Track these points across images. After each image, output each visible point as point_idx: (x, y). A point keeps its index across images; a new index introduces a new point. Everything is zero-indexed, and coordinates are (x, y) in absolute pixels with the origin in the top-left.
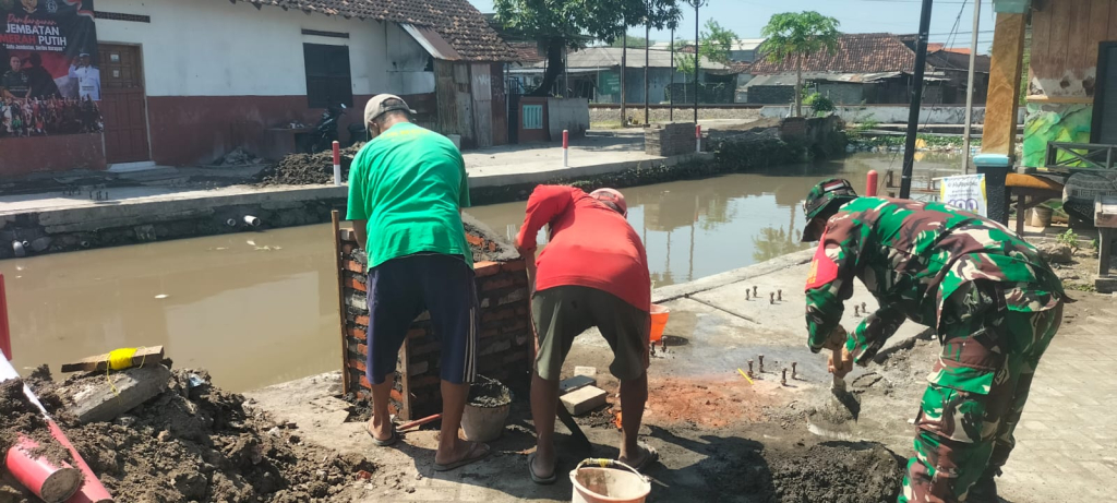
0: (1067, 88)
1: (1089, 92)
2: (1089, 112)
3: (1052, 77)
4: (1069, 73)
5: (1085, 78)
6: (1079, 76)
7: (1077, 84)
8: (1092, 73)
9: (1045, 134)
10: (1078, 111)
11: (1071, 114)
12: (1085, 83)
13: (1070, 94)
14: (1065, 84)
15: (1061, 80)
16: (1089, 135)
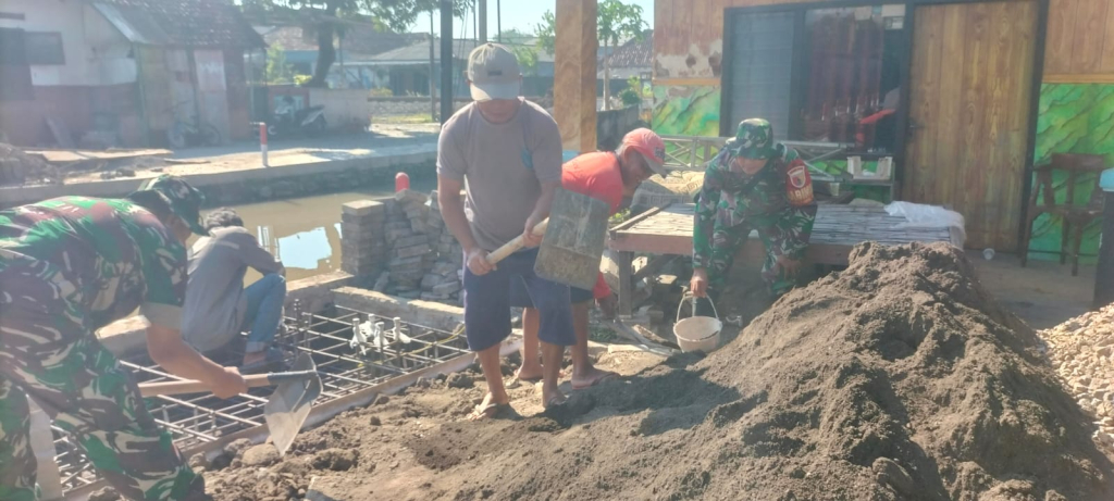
0: (693, 67)
1: (716, 70)
2: (716, 97)
3: (677, 53)
4: (694, 49)
5: (712, 53)
6: (705, 50)
7: (703, 63)
8: (717, 47)
9: (674, 124)
10: (706, 95)
11: (698, 98)
12: (711, 60)
13: (697, 74)
14: (691, 61)
15: (687, 56)
16: (718, 124)
